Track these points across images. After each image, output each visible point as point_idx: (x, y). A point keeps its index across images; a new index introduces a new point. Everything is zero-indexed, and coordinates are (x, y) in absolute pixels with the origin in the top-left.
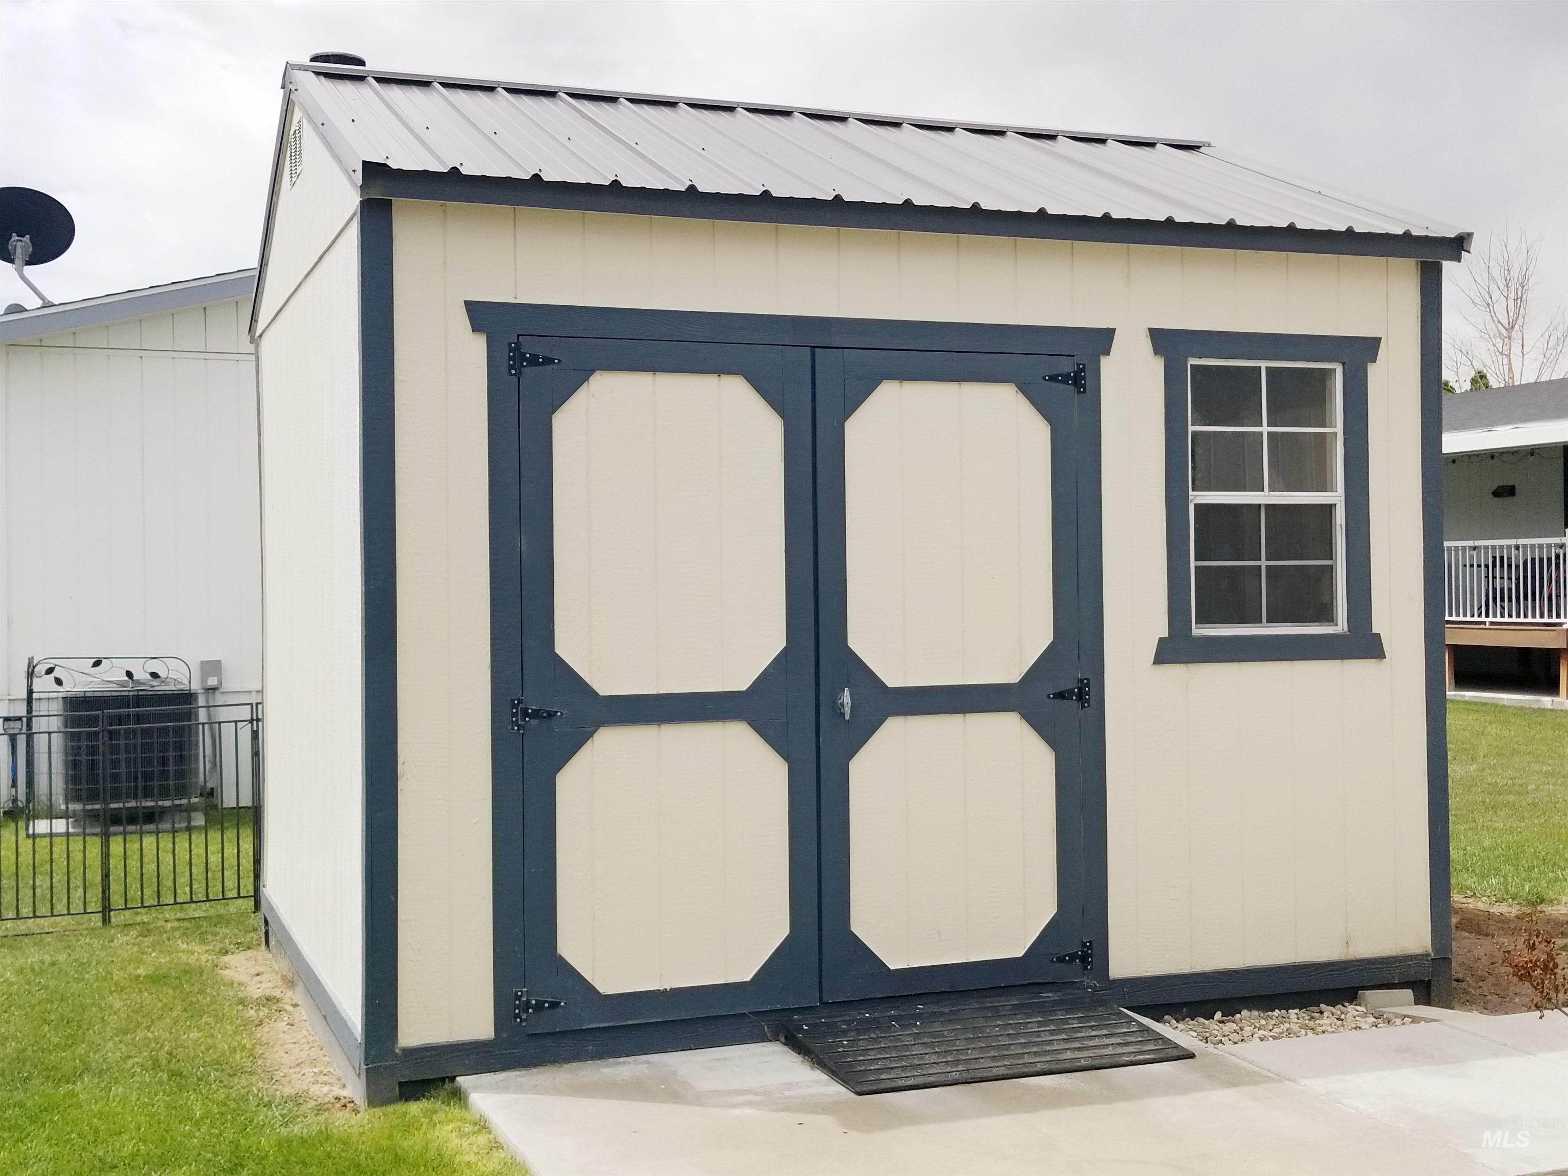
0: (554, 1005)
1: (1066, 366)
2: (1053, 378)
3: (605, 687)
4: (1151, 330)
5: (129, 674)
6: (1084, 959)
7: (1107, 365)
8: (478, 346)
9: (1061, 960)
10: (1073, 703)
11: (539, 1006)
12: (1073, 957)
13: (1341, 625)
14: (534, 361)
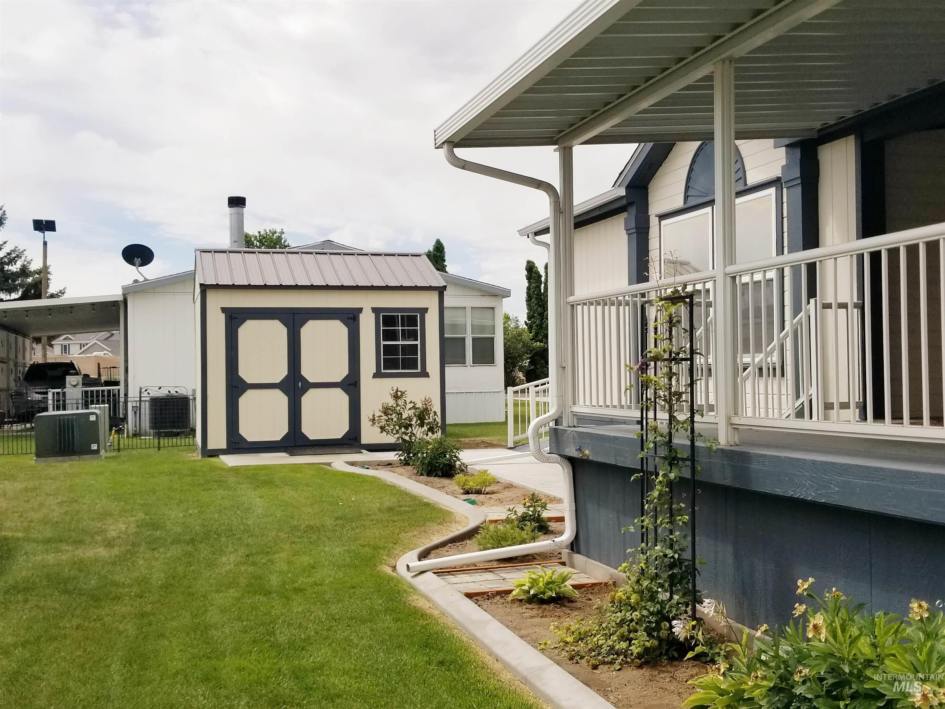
0: (238, 443)
1: (351, 316)
2: (348, 318)
3: (249, 382)
4: (372, 308)
5: (169, 392)
6: (355, 439)
7: (361, 316)
8: (223, 315)
9: (350, 439)
10: (353, 386)
11: (235, 443)
12: (352, 439)
13: (419, 370)
14: (234, 318)
